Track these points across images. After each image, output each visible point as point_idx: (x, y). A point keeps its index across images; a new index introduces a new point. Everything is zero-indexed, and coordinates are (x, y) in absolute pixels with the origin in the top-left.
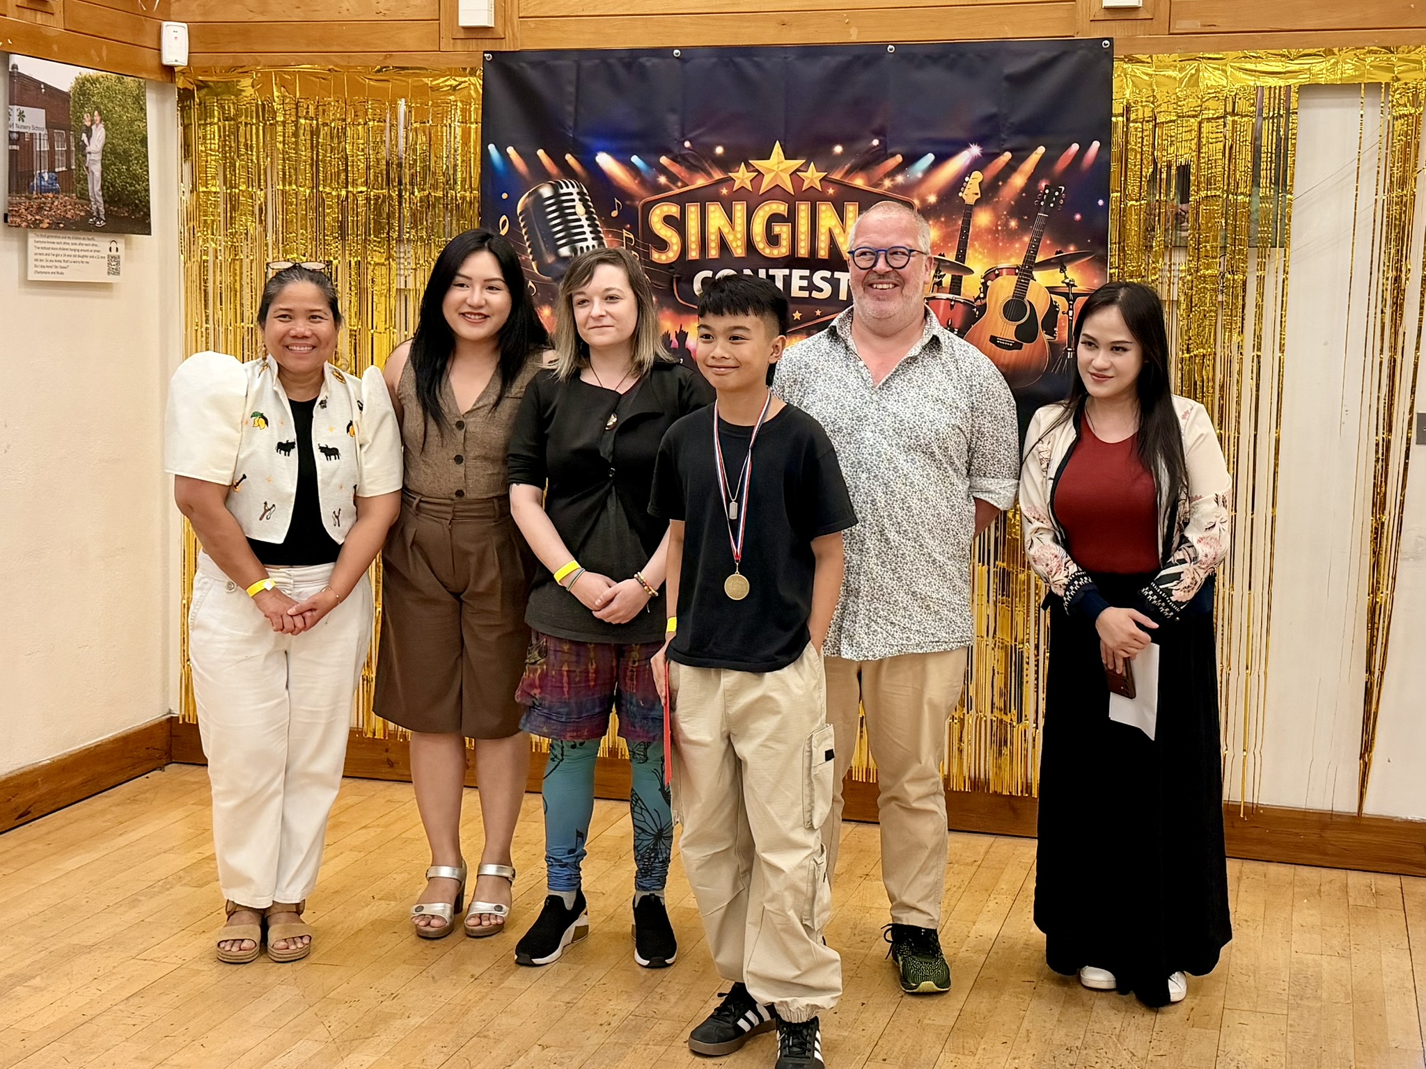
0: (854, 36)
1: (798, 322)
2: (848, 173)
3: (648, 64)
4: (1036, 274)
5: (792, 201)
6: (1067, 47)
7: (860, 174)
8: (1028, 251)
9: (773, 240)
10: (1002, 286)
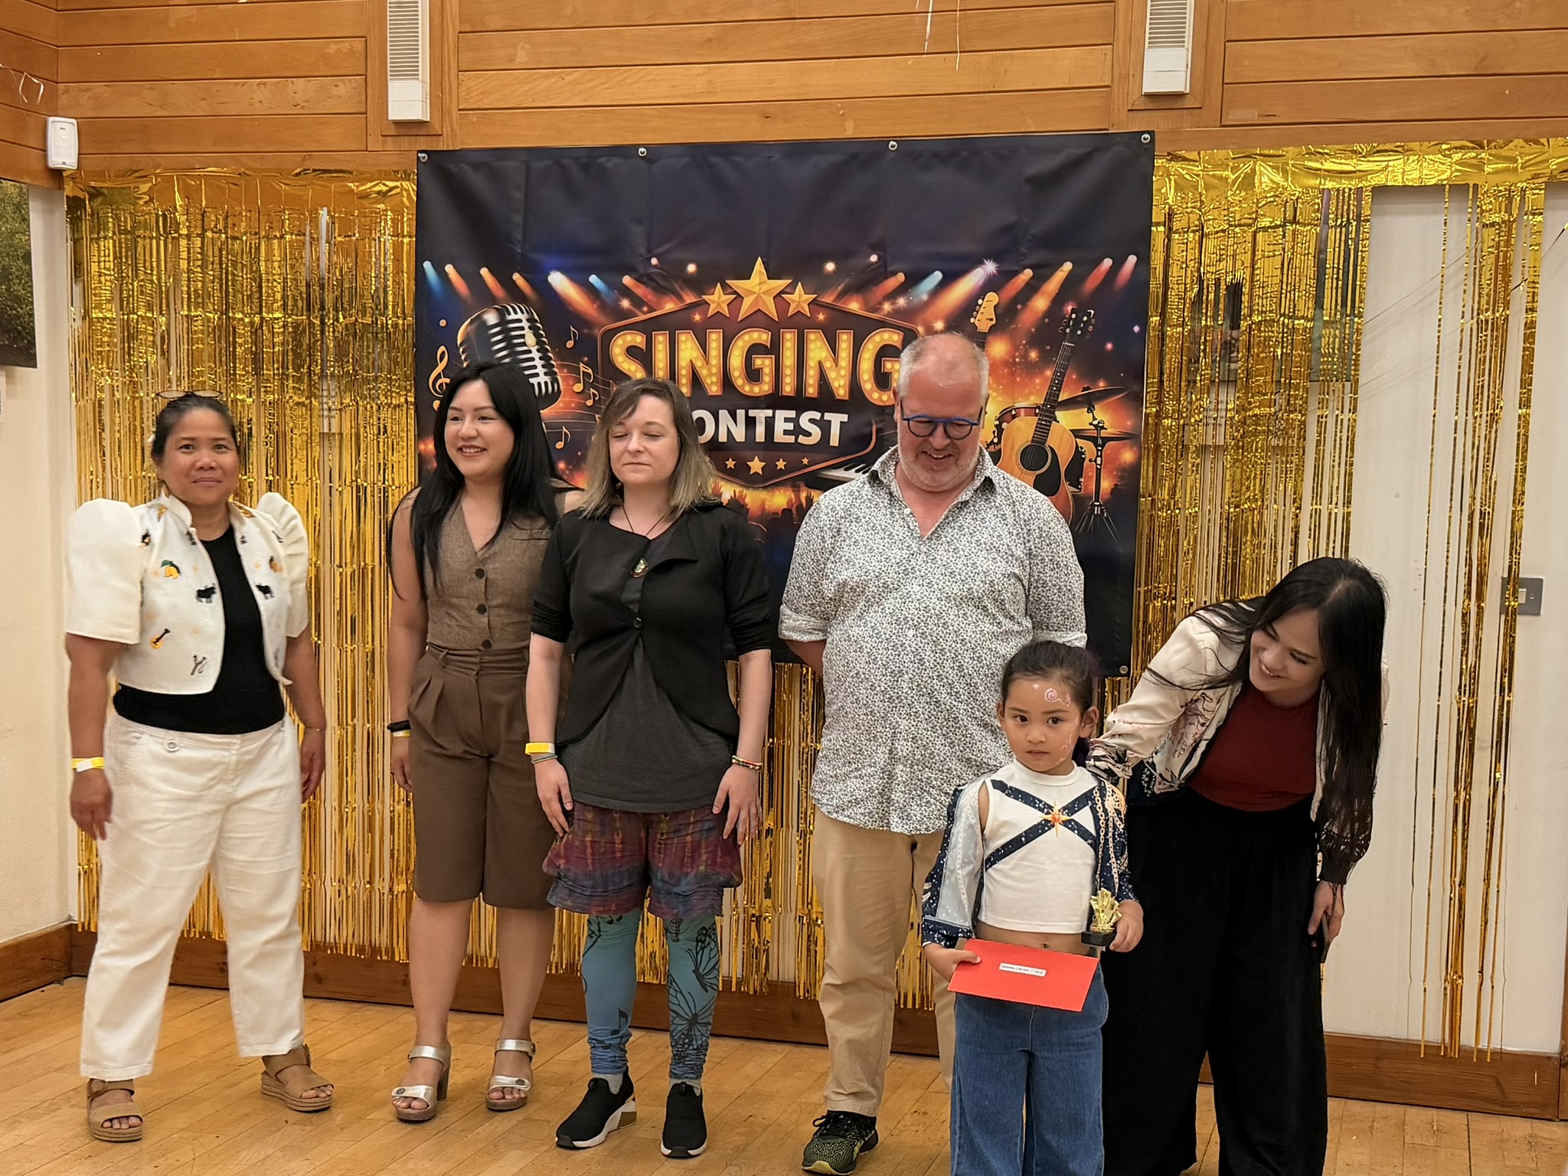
0: (851, 131)
1: (782, 472)
3: (609, 165)
4: (1059, 414)
5: (776, 329)
6: (1100, 142)
7: (855, 297)
8: (1050, 388)
9: (753, 375)
10: (1019, 430)
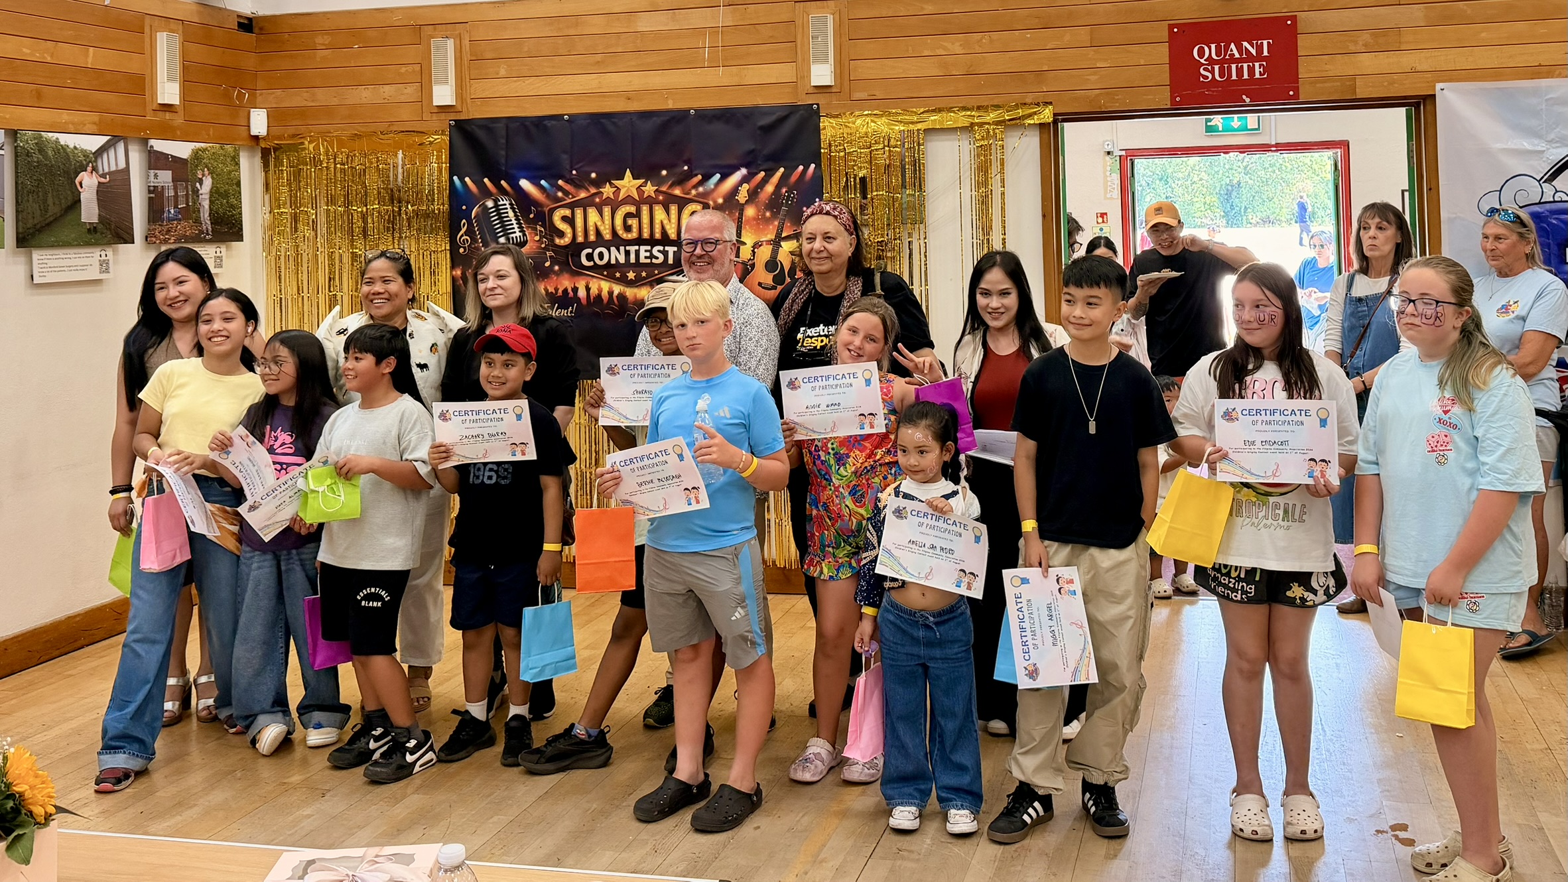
0: (671, 105)
1: (645, 278)
2: (671, 186)
3: (549, 125)
4: (782, 244)
5: (638, 204)
6: (793, 109)
7: (677, 187)
8: (778, 230)
10: (763, 252)
